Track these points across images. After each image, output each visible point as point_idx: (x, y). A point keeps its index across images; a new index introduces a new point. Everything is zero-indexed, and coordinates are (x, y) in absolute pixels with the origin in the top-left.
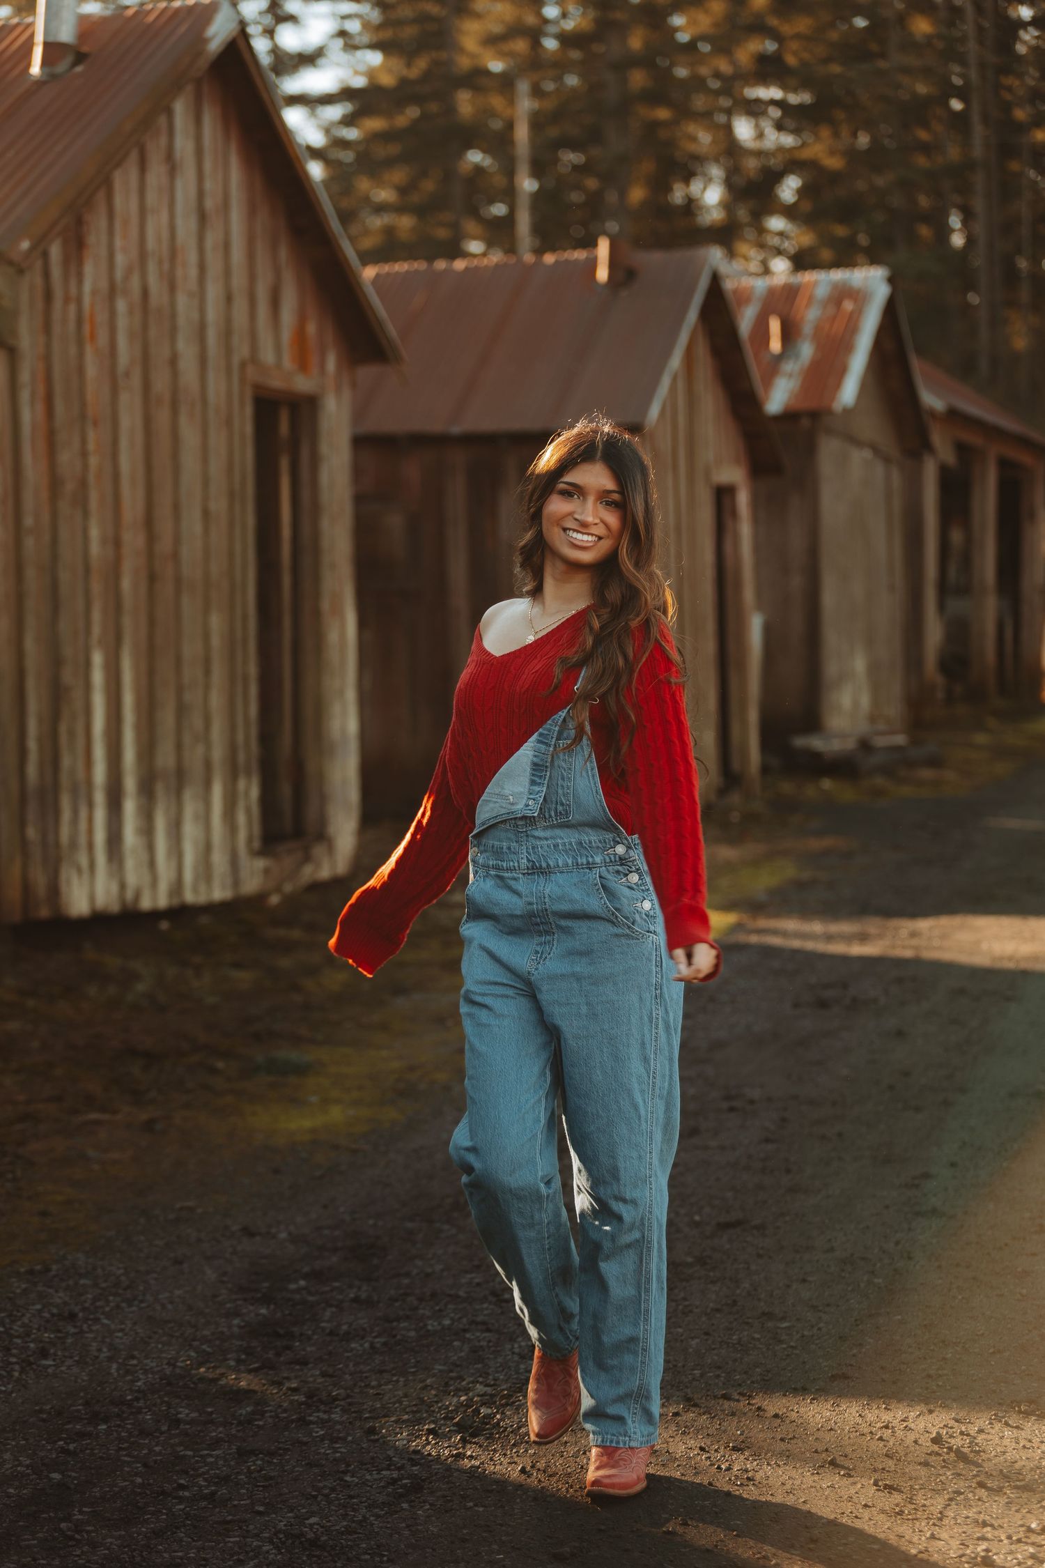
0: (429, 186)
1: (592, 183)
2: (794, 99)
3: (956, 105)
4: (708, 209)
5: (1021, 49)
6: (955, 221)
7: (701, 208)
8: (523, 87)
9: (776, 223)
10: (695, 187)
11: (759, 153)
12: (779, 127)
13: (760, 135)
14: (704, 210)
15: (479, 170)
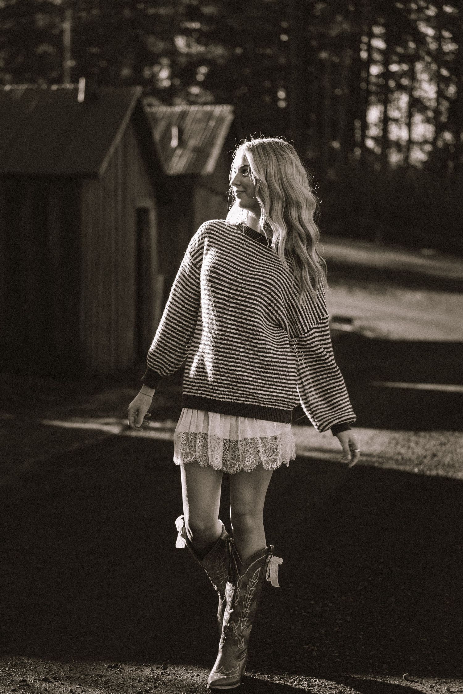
0: (20, 59)
1: (103, 64)
2: (205, 28)
3: (284, 38)
4: (162, 80)
5: (317, 13)
6: (282, 94)
7: (158, 80)
8: (69, 13)
9: (195, 90)
10: (156, 69)
11: (188, 55)
12: (198, 42)
13: (188, 46)
14: (159, 81)
15: (45, 53)
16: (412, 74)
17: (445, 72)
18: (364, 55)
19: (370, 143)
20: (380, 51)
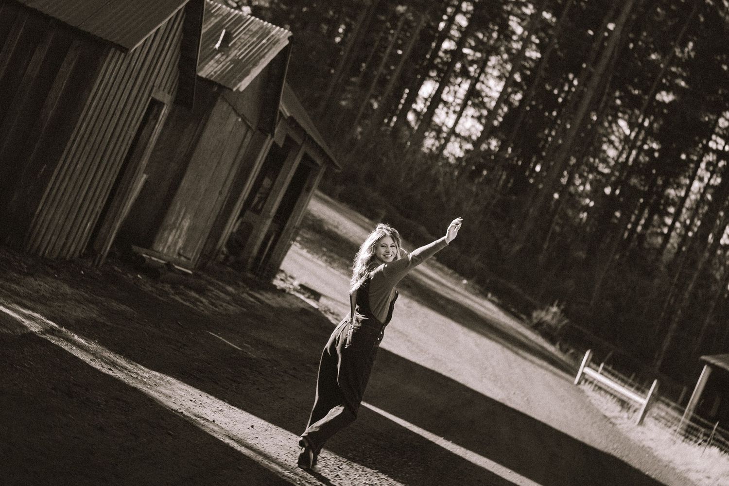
16: (482, 65)
17: (517, 77)
18: (442, 25)
19: (411, 117)
20: (460, 28)
